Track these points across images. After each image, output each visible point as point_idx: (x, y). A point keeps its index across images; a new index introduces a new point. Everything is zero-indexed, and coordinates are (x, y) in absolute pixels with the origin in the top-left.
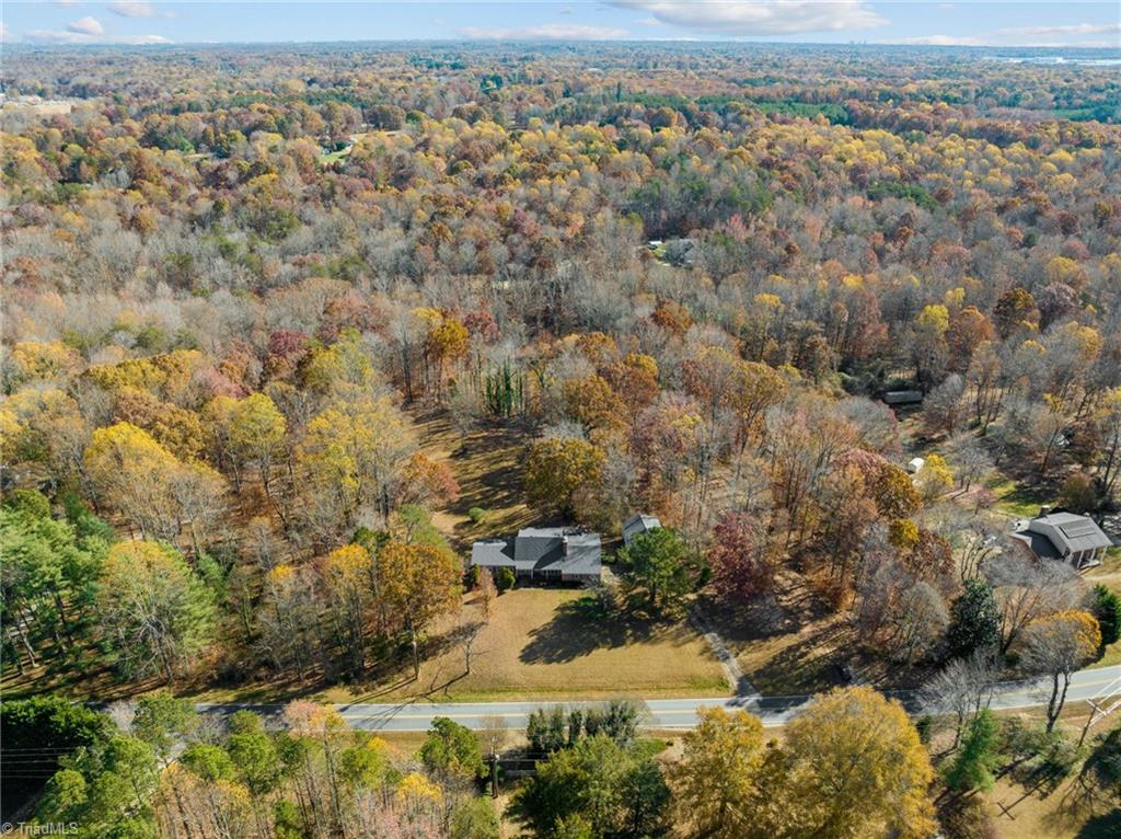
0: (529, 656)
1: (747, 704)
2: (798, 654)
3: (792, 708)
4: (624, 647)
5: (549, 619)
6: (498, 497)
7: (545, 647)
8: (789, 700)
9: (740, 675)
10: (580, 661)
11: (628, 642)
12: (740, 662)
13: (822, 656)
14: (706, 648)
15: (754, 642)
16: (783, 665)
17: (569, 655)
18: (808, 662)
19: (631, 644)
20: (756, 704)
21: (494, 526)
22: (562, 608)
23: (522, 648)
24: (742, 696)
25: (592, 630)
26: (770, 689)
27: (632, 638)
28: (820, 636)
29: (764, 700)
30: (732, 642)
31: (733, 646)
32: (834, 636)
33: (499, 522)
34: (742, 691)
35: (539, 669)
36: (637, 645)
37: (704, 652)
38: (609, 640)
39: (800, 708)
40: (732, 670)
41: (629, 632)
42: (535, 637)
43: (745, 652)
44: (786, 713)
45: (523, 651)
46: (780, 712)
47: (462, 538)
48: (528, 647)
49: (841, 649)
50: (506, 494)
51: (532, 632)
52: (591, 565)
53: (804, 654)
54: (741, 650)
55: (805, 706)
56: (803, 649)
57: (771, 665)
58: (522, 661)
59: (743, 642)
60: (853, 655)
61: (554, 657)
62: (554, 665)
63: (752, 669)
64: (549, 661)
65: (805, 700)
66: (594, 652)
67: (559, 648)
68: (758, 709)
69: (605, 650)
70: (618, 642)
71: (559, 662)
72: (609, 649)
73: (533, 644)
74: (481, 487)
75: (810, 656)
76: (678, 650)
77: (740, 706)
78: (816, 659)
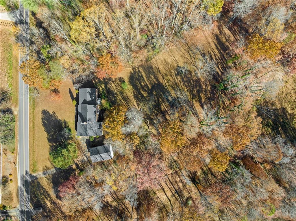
0: (45, 112)
1: (27, 177)
2: (47, 197)
3: (25, 189)
4: (48, 142)
5: (60, 118)
6: (143, 93)
7: (48, 117)
8: (28, 189)
9: (38, 177)
10: (43, 128)
11: (50, 144)
12: (43, 178)
13: (46, 204)
14: (49, 168)
15: (52, 184)
16: (42, 191)
17: (44, 125)
18: (43, 199)
19: (49, 145)
20: (26, 179)
21: (121, 93)
22: (65, 122)
23: (48, 110)
24: (30, 176)
25: (55, 132)
26: (33, 184)
27: (52, 145)
28: (57, 205)
29: (28, 182)
30: (51, 177)
31: (50, 177)
32: (56, 210)
33: (125, 95)
34: (31, 176)
35: (40, 116)
36: (49, 147)
37: (47, 168)
38: (51, 138)
39: (25, 192)
40: (39, 174)
41: (54, 144)
42: (52, 114)
43: (47, 180)
44: (23, 187)
45: (47, 110)
46: (23, 185)
47: (113, 82)
48: (48, 112)
49: (50, 211)
50: (145, 95)
51: (54, 113)
52: (80, 132)
53: (47, 199)
54: (48, 179)
55: (25, 193)
56: (48, 198)
57: (42, 187)
58: (43, 110)
59: (52, 180)
60: (47, 213)
61: (44, 120)
62: (41, 120)
63: (40, 181)
64: (42, 119)
65: (28, 194)
66: (46, 133)
67: (48, 122)
68: (24, 179)
69: (47, 136)
70: (49, 140)
71: (42, 122)
72: (47, 138)
73: (49, 113)
74: (151, 83)
75: (46, 200)
76: (47, 159)
77: (26, 174)
78: (44, 201)
